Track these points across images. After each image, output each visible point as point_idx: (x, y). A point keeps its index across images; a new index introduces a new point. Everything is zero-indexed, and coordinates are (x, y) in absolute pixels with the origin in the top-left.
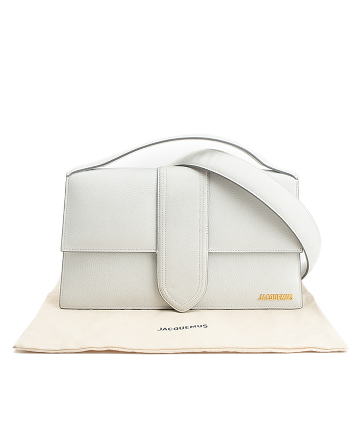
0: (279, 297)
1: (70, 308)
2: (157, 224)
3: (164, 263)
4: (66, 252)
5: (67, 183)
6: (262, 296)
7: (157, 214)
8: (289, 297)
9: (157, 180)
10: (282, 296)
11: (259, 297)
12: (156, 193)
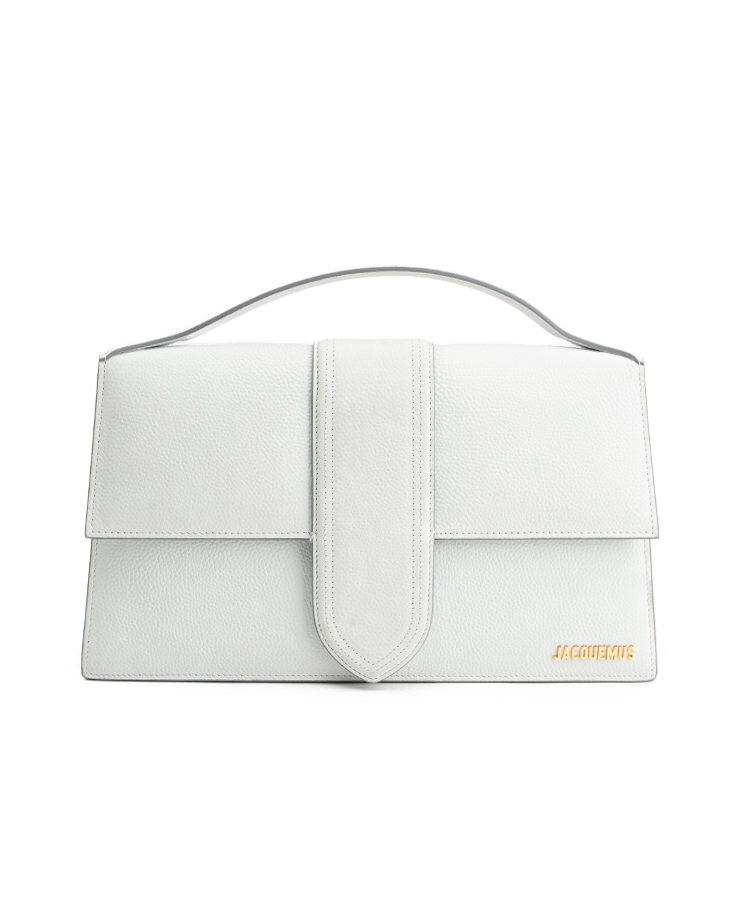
0: (601, 654)
1: (107, 678)
2: (312, 472)
3: (330, 564)
4: (97, 538)
5: (101, 377)
6: (561, 650)
7: (311, 446)
8: (624, 651)
9: (313, 367)
10: (609, 650)
11: (554, 653)
12: (308, 398)
